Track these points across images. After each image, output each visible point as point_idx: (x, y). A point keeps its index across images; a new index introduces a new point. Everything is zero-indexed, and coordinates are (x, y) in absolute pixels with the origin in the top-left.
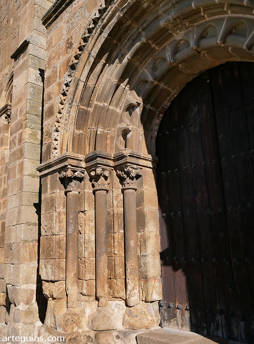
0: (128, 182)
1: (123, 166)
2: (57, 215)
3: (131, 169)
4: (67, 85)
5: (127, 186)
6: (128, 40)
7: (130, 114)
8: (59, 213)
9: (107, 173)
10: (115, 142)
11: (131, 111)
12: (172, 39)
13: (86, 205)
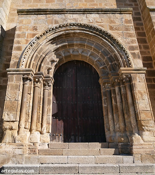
4: (34, 43)
5: (46, 88)
6: (60, 41)
7: (52, 64)
11: (52, 63)
12: (73, 47)
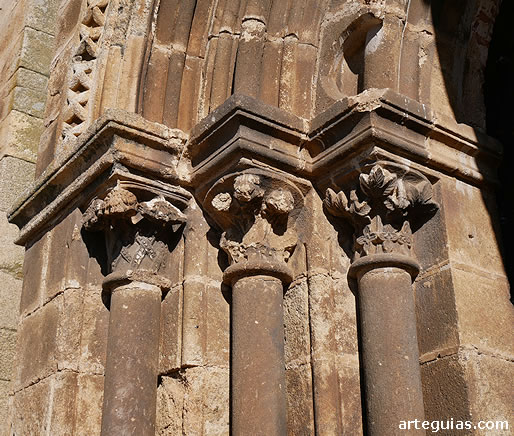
0: (378, 233)
1: (355, 163)
2: (60, 384)
3: (388, 176)
5: (373, 253)
8: (72, 379)
9: (281, 200)
10: (314, 82)
13: (192, 339)
